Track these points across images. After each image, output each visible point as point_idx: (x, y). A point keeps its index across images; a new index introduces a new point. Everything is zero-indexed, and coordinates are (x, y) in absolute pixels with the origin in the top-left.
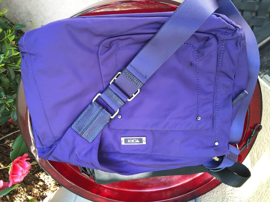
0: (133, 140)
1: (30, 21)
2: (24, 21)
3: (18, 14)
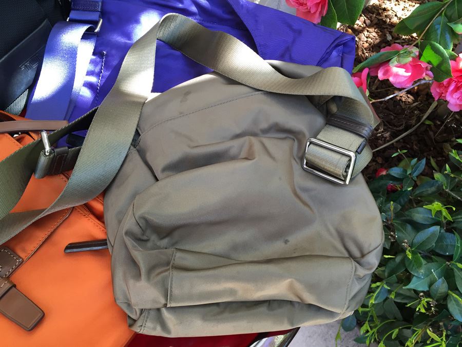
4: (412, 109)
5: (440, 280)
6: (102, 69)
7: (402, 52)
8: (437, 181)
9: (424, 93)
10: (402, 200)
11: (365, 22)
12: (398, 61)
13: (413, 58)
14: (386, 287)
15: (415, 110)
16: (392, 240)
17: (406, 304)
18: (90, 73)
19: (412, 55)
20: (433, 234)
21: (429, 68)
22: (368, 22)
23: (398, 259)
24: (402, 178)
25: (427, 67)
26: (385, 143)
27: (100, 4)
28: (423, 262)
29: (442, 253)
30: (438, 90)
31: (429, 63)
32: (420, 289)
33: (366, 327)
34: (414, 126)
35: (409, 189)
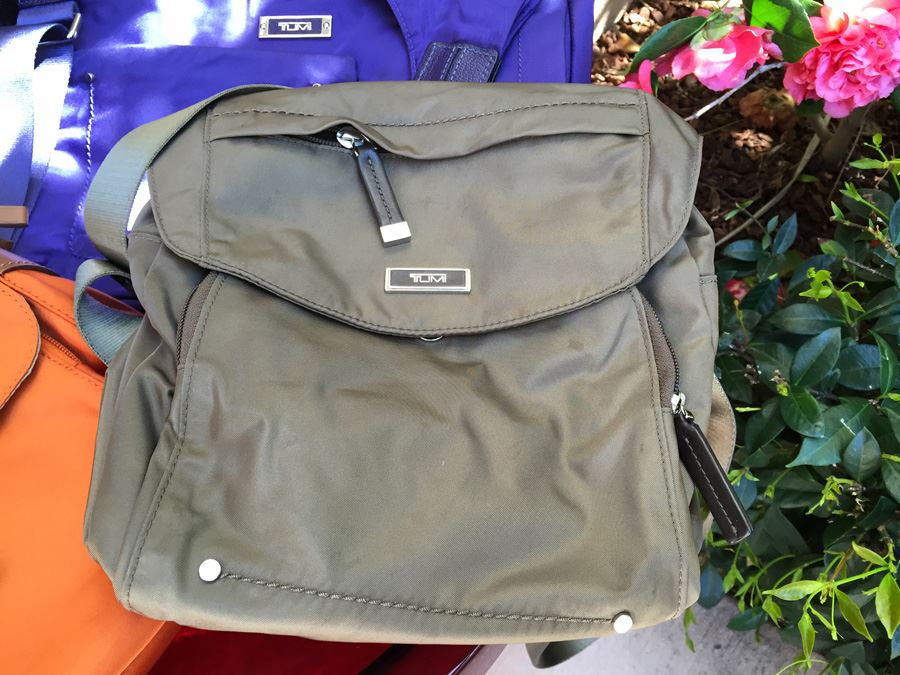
0: (296, 29)
1: (718, 647)
2: (742, 644)
3: (766, 665)
4: (771, 157)
5: (861, 434)
6: (90, 109)
7: (711, 19)
8: (828, 256)
9: (790, 124)
10: (763, 306)
11: (651, 17)
12: (708, 37)
13: (735, 24)
14: (750, 477)
15: (778, 160)
16: (753, 382)
17: (807, 509)
18: (66, 123)
19: (731, 20)
20: (830, 346)
21: (769, 37)
22: (658, 15)
23: (767, 411)
24: (754, 260)
25: (764, 36)
26: (729, 232)
28: (821, 407)
29: (860, 388)
30: (798, 81)
31: (768, 26)
32: (823, 462)
33: (734, 574)
34: (780, 189)
35: (772, 277)
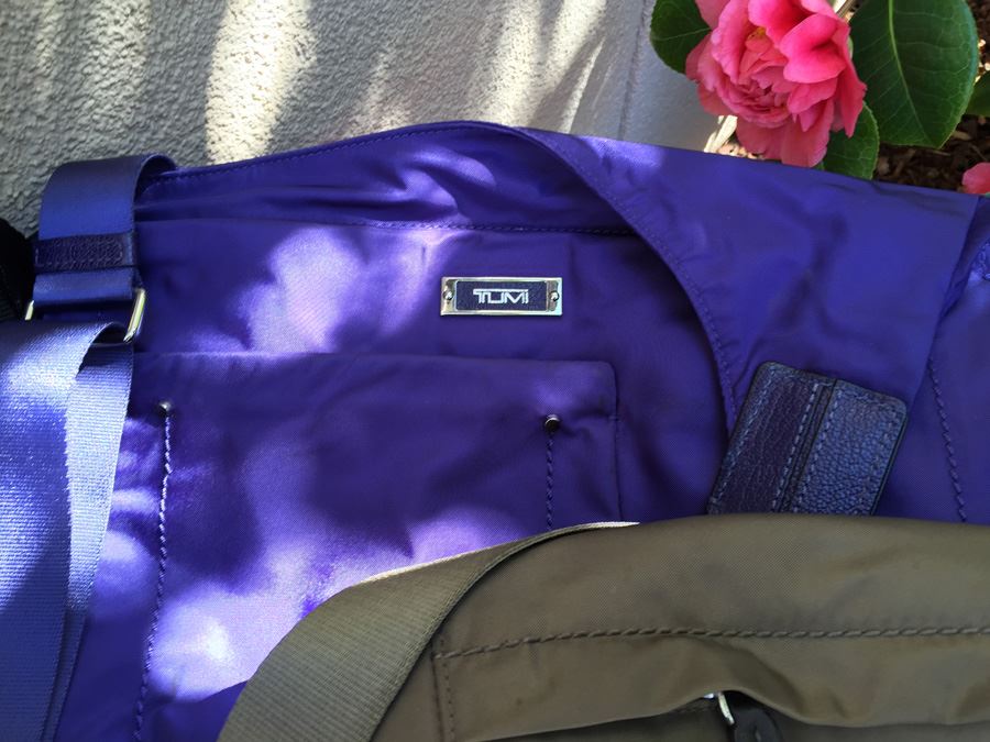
27: (129, 239)
